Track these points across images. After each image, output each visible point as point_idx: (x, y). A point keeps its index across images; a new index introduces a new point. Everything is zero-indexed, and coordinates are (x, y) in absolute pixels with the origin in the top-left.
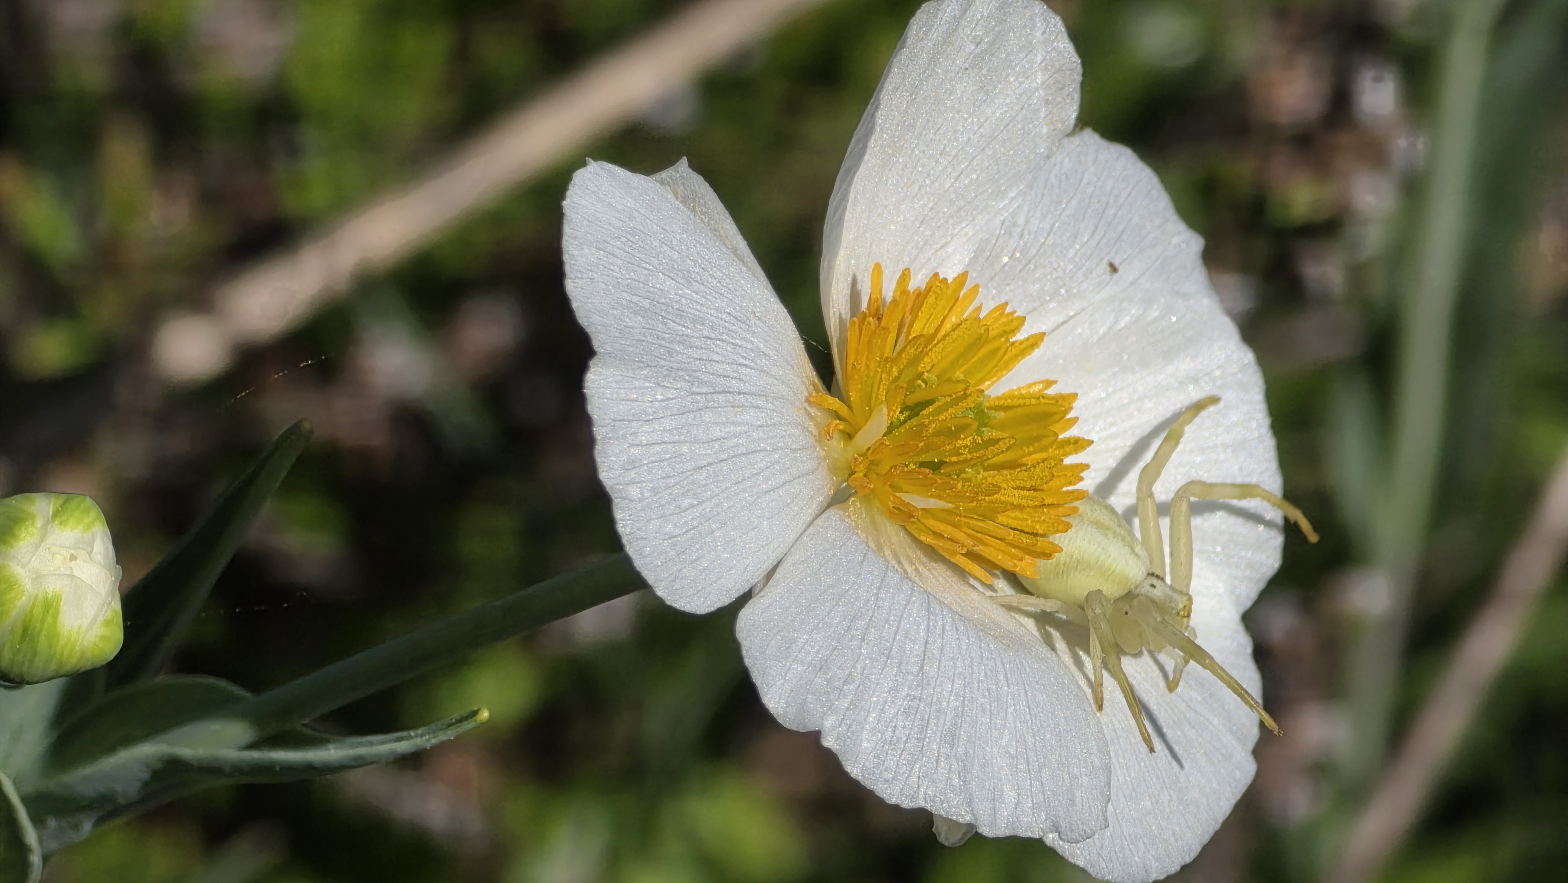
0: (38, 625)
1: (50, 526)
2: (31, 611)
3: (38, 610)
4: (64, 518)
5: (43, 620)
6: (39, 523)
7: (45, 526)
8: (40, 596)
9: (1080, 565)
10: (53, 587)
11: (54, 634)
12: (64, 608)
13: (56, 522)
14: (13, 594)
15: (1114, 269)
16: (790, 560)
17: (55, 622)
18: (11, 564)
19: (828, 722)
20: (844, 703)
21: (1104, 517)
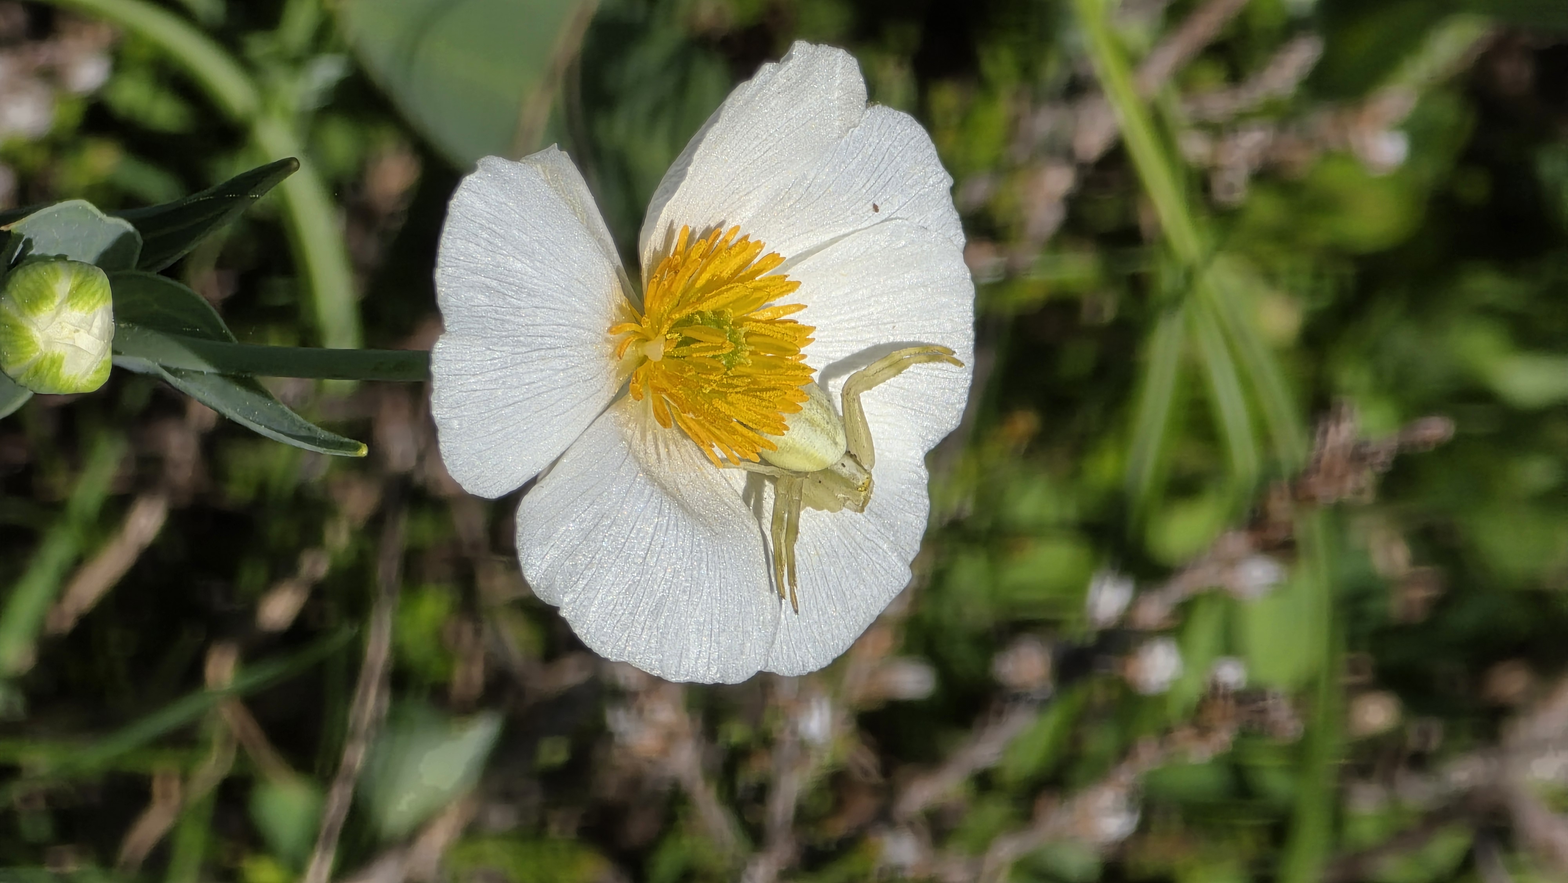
0: (45, 372)
1: (64, 306)
2: (42, 362)
4: (75, 301)
5: (50, 369)
7: (61, 303)
8: (49, 354)
12: (64, 363)
13: (69, 304)
14: (30, 349)
15: (876, 208)
16: (571, 454)
17: (58, 371)
18: (32, 328)
19: (566, 600)
20: (582, 583)
21: (818, 416)
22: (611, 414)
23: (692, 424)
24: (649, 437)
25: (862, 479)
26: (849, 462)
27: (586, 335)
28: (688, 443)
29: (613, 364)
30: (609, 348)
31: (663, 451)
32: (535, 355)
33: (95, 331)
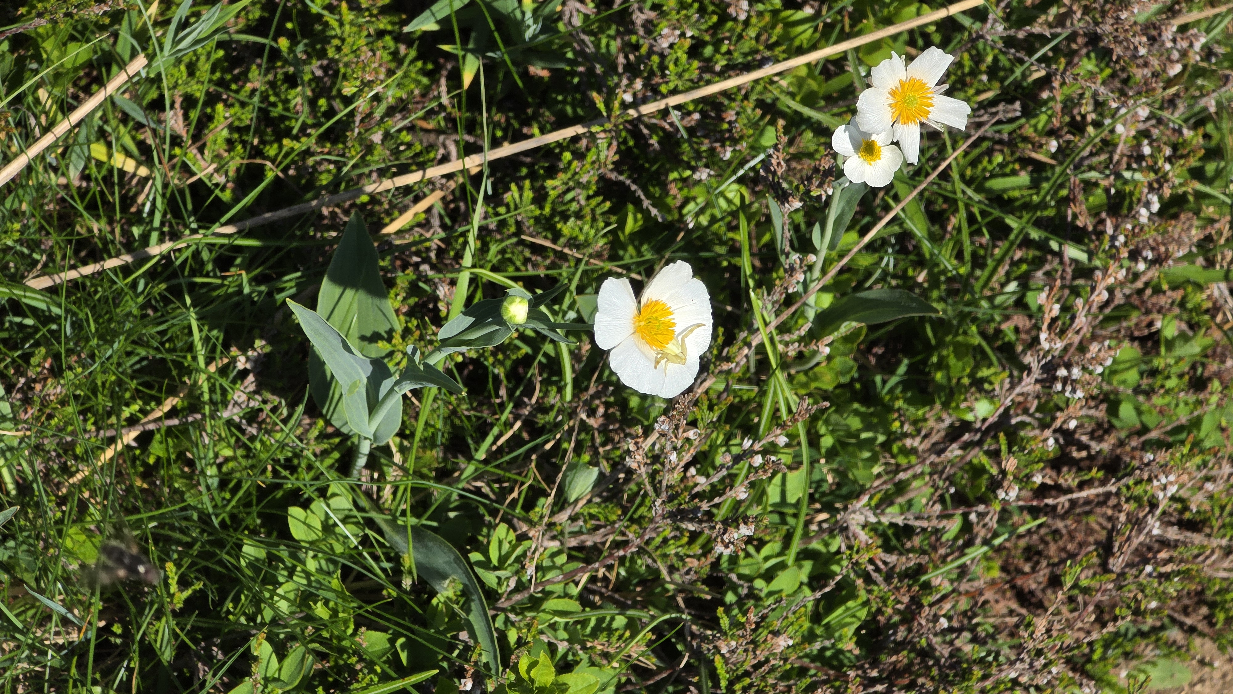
3: (512, 316)
6: (516, 303)
9: (668, 349)
10: (515, 314)
11: (514, 320)
19: (619, 371)
21: (675, 343)
22: (632, 336)
23: (649, 341)
25: (684, 357)
26: (681, 354)
28: (647, 345)
30: (633, 322)
33: (523, 310)
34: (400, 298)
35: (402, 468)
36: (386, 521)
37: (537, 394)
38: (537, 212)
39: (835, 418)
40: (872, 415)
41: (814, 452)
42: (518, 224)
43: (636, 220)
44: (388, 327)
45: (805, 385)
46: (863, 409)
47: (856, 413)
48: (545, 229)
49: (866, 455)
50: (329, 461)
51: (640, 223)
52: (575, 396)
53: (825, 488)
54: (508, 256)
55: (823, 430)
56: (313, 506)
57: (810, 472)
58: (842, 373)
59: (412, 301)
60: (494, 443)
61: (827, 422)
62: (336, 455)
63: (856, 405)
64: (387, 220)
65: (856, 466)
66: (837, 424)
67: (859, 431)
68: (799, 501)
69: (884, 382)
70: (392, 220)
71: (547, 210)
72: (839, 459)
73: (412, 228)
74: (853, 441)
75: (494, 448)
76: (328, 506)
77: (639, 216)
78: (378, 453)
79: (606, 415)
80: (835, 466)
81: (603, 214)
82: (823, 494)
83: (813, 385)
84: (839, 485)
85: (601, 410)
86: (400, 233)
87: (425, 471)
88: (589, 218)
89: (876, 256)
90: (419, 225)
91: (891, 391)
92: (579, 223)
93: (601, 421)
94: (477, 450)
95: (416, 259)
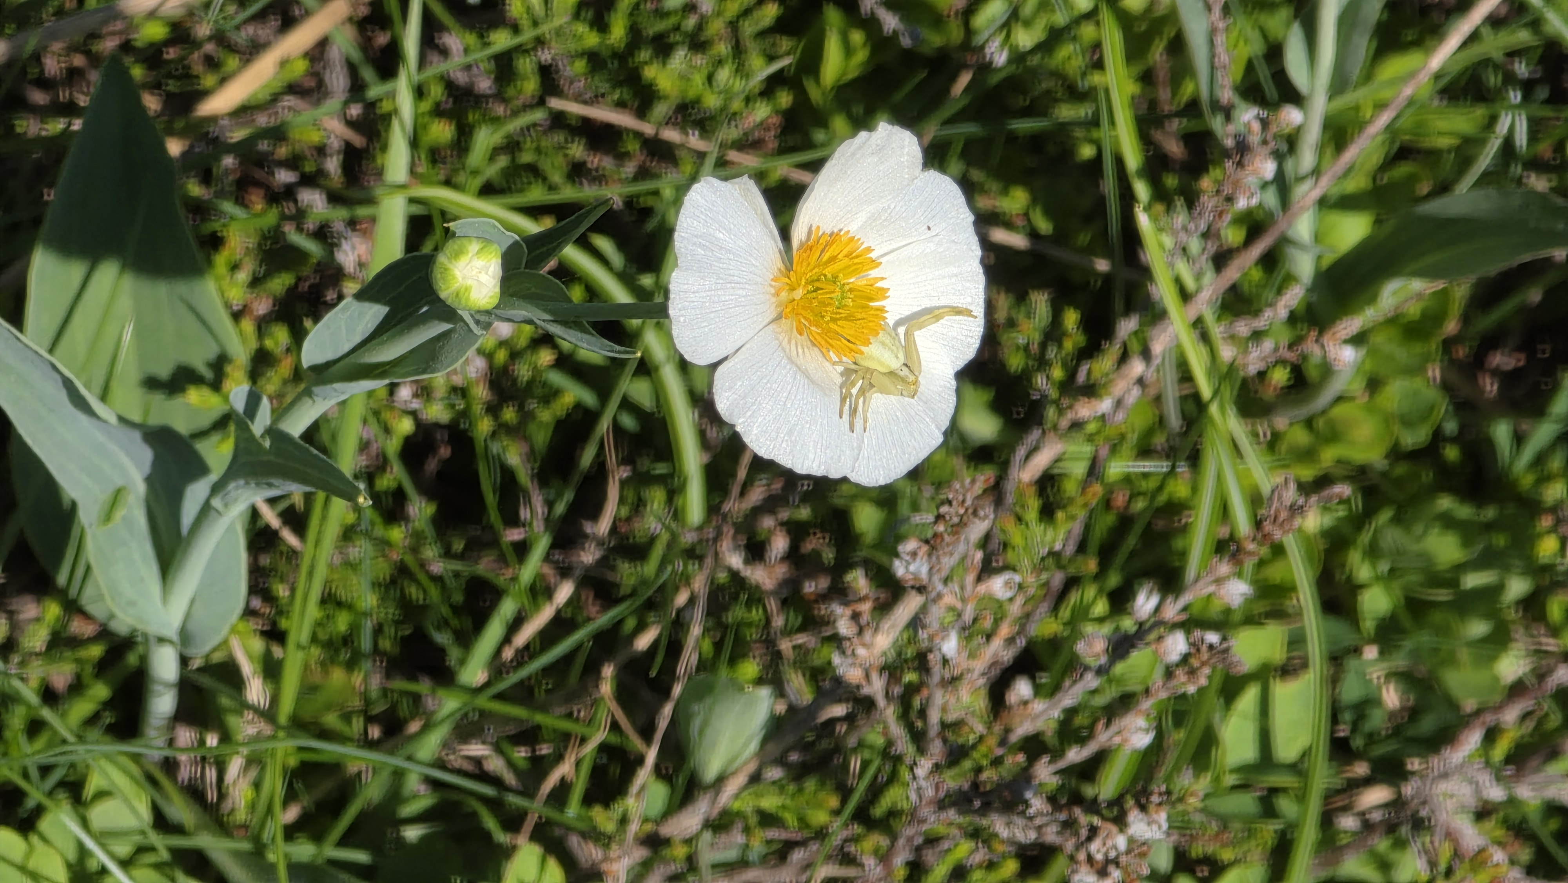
0: (462, 295)
1: (473, 258)
2: (460, 289)
3: (463, 290)
4: (480, 256)
5: (464, 294)
6: (470, 255)
7: (472, 256)
8: (464, 285)
9: (871, 358)
10: (469, 282)
11: (468, 299)
12: (472, 292)
13: (476, 257)
14: (454, 281)
15: (929, 228)
16: (747, 346)
17: (469, 295)
18: (456, 270)
19: (741, 421)
20: (749, 414)
21: (888, 341)
22: (771, 327)
23: (817, 337)
24: (793, 342)
25: (911, 378)
26: (905, 369)
27: (759, 280)
28: (816, 349)
29: (774, 300)
30: (773, 291)
31: (800, 351)
32: (729, 285)
33: (490, 273)
34: (243, 276)
35: (269, 715)
36: (237, 854)
37: (611, 509)
38: (592, 39)
39: (1392, 537)
40: (1489, 527)
41: (1339, 628)
42: (546, 72)
43: (848, 50)
44: (212, 352)
45: (1307, 455)
46: (1464, 511)
47: (1448, 522)
48: (617, 84)
49: (1478, 628)
50: (82, 708)
51: (861, 56)
52: (713, 509)
53: (1377, 720)
54: (526, 157)
55: (1363, 572)
56: (45, 824)
57: (1334, 680)
58: (1407, 422)
59: (281, 283)
60: (507, 639)
61: (1373, 552)
62: (101, 691)
63: (1445, 503)
64: (209, 80)
65: (1451, 660)
66: (1399, 552)
67: (1461, 568)
68: (1306, 754)
69: (1519, 439)
70: (223, 81)
71: (618, 32)
72: (1408, 644)
73: (275, 98)
74: (1443, 595)
75: (508, 654)
76: (85, 823)
77: (857, 37)
78: (206, 681)
79: (793, 555)
80: (1400, 661)
81: (762, 34)
82: (1372, 738)
83: (1329, 456)
84: (1413, 713)
85: (780, 544)
86: (243, 111)
87: (331, 720)
88: (723, 48)
89: (1480, 112)
90: (293, 89)
91: (1540, 460)
92: (699, 60)
93: (781, 571)
94: (462, 662)
95: (284, 177)
